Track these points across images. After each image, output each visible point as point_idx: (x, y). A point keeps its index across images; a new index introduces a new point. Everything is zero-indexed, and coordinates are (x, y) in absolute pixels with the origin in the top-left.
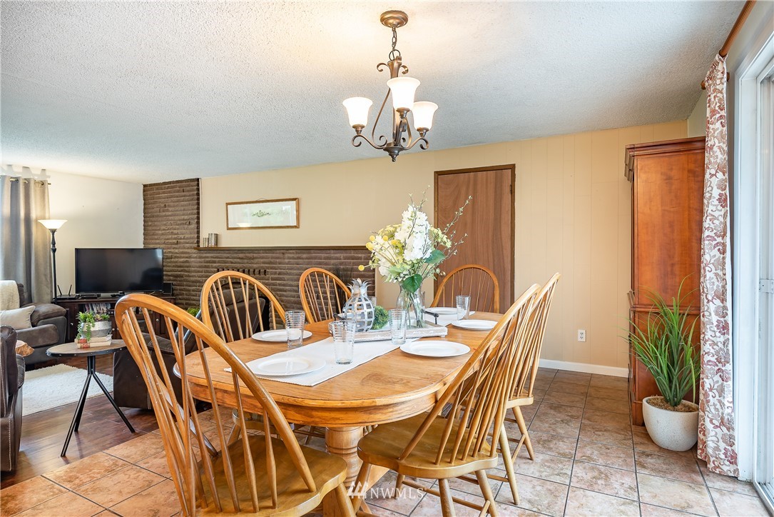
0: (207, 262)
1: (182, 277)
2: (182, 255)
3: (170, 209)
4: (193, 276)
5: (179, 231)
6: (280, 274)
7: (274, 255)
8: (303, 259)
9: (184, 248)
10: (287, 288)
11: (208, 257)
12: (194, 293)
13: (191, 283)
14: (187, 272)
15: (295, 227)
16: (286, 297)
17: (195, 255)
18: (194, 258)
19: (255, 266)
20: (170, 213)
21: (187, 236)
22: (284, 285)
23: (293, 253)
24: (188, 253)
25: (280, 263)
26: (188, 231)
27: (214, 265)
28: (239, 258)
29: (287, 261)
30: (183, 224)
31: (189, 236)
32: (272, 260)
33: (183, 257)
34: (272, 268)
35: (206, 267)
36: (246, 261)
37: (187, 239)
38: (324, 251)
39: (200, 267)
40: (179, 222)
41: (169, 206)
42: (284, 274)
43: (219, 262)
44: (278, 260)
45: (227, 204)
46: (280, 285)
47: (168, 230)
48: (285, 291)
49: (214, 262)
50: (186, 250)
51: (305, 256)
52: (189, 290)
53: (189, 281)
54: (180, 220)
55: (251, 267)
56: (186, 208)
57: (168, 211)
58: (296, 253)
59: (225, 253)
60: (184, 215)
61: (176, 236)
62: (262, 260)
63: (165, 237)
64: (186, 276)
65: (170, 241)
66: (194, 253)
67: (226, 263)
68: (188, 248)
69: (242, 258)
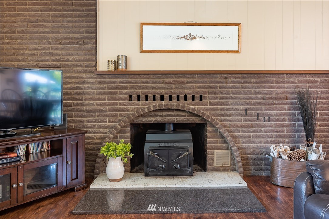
0: (113, 88)
1: (71, 106)
2: (70, 81)
3: (48, 25)
4: (88, 105)
5: (63, 52)
6: (222, 98)
7: (213, 79)
8: (251, 83)
9: (75, 72)
10: (231, 112)
11: (114, 83)
12: (90, 124)
13: (85, 114)
14: (76, 99)
15: (237, 52)
16: (230, 121)
17: (93, 80)
18: (89, 83)
19: (187, 91)
20: (47, 30)
21: (77, 58)
22: (227, 110)
23: (240, 78)
24: (81, 78)
25: (220, 88)
26: (80, 52)
27: (125, 91)
28: (166, 83)
29: (230, 85)
30: (73, 43)
31: (82, 58)
32: (211, 85)
33: (71, 83)
34: (211, 93)
35: (110, 93)
36: (174, 86)
37: (80, 61)
38: (277, 76)
39: (100, 94)
40: (64, 41)
41: (44, 21)
42: (228, 98)
43: (131, 88)
44: (218, 85)
45: (143, 24)
46: (221, 110)
47: (44, 49)
48: (229, 116)
49: (126, 88)
50: (77, 75)
51: (253, 80)
52: (82, 122)
53: (82, 111)
54: (66, 38)
55: (181, 93)
56: (77, 24)
57: (42, 26)
58: (243, 77)
59: (142, 78)
60: (73, 32)
61: (58, 57)
62: (196, 85)
63: (36, 58)
64: (78, 105)
65: (47, 63)
66: (92, 78)
67: (143, 88)
68: (80, 72)
69: (170, 83)
